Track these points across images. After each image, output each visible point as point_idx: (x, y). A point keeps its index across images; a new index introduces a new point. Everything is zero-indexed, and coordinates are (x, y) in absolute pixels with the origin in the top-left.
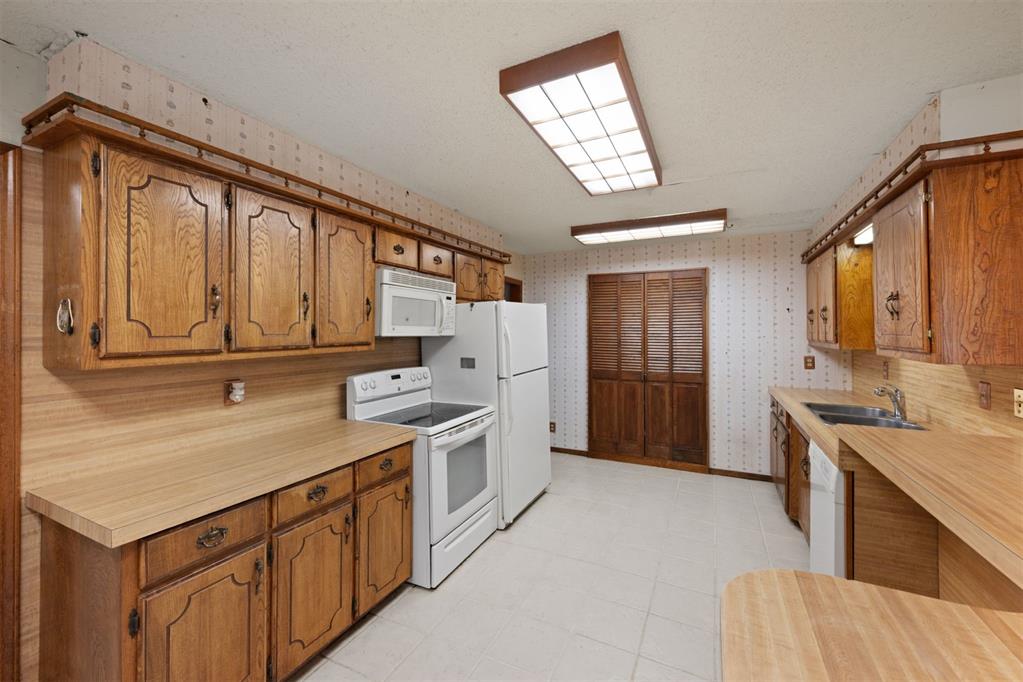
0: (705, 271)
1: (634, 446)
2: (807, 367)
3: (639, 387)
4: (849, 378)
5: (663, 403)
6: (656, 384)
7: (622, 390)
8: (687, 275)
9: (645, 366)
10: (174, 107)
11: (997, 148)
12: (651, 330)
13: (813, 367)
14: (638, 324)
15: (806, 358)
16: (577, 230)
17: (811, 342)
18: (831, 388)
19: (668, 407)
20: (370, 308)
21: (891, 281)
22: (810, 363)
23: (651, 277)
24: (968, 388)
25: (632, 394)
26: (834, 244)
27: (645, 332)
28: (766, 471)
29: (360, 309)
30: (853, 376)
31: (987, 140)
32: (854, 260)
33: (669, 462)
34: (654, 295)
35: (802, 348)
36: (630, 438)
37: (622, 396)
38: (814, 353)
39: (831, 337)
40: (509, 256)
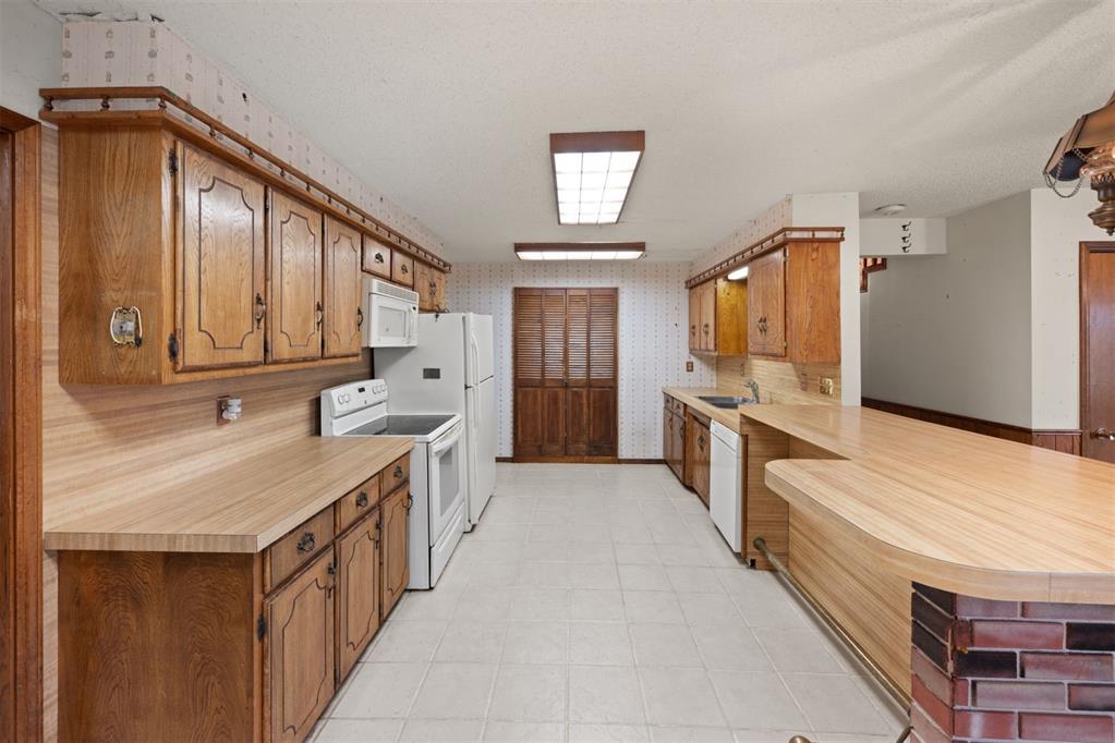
0: (616, 289)
1: (556, 447)
2: (688, 370)
3: (561, 392)
4: (715, 378)
5: (581, 405)
6: (575, 389)
7: (546, 396)
8: (602, 293)
9: (566, 373)
10: (223, 102)
11: (819, 235)
12: (571, 340)
13: (692, 370)
14: (559, 334)
15: (688, 363)
16: (519, 247)
17: (692, 351)
18: (703, 385)
19: (585, 409)
20: (361, 320)
21: (760, 309)
22: (690, 367)
23: (571, 293)
24: (795, 379)
25: (554, 400)
26: (715, 277)
27: (566, 342)
28: (660, 456)
29: (354, 318)
30: (717, 375)
31: (814, 230)
32: (727, 291)
33: (586, 458)
34: (574, 309)
35: (685, 356)
36: (553, 440)
37: (546, 401)
38: (693, 359)
39: (711, 346)
40: (450, 266)
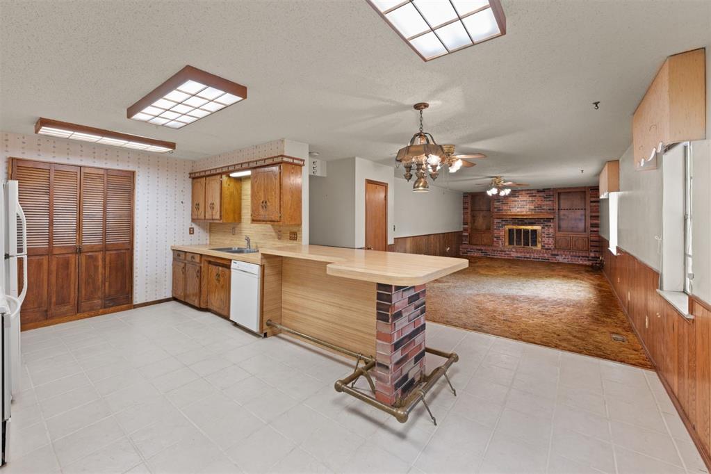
0: (134, 173)
1: (68, 307)
2: (190, 233)
3: (73, 259)
4: (208, 238)
5: (96, 267)
6: (90, 254)
7: (54, 263)
8: (115, 173)
9: (80, 240)
11: (296, 161)
12: (85, 212)
13: (193, 233)
14: (72, 206)
15: (190, 229)
17: (193, 220)
18: (201, 243)
19: (100, 270)
21: (262, 196)
22: (191, 231)
23: (87, 170)
25: (66, 264)
26: (221, 174)
27: (80, 213)
28: (169, 295)
30: (210, 236)
32: (228, 183)
33: (101, 311)
34: (88, 185)
35: (188, 223)
36: (62, 301)
37: (54, 268)
38: (194, 226)
39: (218, 217)
